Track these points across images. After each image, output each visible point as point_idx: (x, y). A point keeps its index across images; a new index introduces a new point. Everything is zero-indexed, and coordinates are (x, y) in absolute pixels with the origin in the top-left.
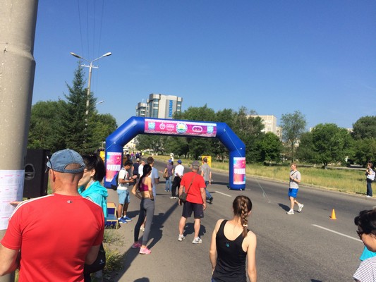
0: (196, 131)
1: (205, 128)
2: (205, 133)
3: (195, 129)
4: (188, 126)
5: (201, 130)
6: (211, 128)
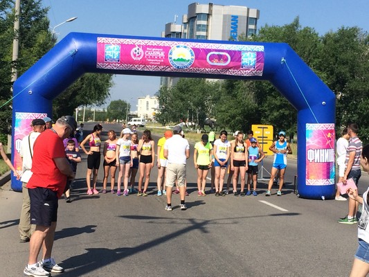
0: (215, 63)
1: (236, 56)
2: (237, 67)
3: (212, 58)
4: (196, 51)
5: (226, 60)
6: (250, 56)
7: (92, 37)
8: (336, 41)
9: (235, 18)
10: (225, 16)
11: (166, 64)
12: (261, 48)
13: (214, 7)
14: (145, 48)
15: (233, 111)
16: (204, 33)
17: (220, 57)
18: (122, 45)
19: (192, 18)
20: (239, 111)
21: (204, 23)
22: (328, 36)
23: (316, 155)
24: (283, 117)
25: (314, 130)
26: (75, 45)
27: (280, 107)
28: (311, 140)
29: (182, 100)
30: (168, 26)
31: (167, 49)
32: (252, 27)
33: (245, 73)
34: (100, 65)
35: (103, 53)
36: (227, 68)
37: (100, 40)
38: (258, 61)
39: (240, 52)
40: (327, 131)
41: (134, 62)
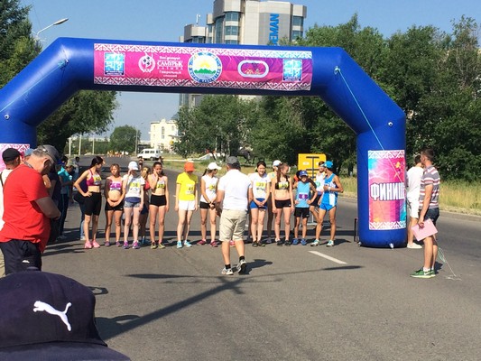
0: (249, 74)
1: (276, 65)
2: (278, 80)
3: (244, 68)
4: (224, 59)
5: (263, 70)
6: (294, 65)
7: (87, 43)
8: (406, 45)
9: (274, 17)
10: (261, 15)
11: (185, 76)
12: (308, 55)
13: (248, 4)
14: (157, 56)
15: (274, 137)
16: (234, 38)
17: (254, 67)
18: (127, 53)
19: (219, 18)
20: (282, 137)
21: (235, 23)
22: (395, 38)
23: (381, 191)
24: (339, 143)
25: (379, 159)
26: (66, 54)
27: (335, 131)
28: (375, 172)
29: (208, 123)
30: (188, 29)
31: (185, 58)
32: (297, 28)
33: (288, 87)
34: (98, 80)
35: (103, 64)
36: (265, 81)
37: (98, 47)
38: (304, 71)
39: (281, 60)
40: (395, 160)
41: (143, 76)
